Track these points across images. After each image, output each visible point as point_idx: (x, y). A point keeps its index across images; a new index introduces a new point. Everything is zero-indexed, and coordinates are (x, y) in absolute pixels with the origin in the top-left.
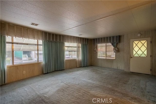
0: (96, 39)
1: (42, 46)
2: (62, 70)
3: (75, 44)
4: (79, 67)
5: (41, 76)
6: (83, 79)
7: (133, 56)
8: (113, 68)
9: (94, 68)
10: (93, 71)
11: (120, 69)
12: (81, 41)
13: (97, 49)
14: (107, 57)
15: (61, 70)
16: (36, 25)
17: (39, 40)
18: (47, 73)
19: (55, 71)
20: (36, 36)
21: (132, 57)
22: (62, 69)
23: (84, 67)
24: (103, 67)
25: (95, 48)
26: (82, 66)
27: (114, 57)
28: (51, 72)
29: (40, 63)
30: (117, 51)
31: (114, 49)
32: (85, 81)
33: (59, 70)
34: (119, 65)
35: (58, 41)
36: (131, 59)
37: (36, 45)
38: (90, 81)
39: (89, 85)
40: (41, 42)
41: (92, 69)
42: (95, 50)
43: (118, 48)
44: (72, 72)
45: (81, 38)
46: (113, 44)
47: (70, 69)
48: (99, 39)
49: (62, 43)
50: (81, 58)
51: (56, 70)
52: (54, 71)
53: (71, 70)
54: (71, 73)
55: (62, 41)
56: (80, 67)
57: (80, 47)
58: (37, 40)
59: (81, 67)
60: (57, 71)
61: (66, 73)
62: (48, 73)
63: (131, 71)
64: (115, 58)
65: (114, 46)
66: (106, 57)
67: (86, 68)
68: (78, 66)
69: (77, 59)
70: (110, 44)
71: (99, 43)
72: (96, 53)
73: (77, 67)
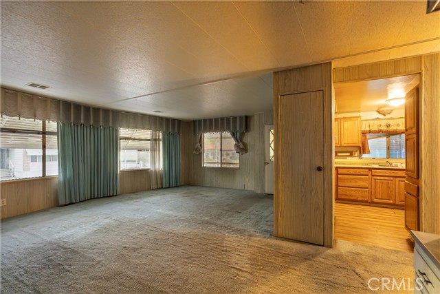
0: (200, 121)
1: (56, 137)
2: (110, 196)
3: (147, 134)
4: (157, 189)
5: (53, 211)
6: (158, 211)
7: (270, 160)
8: (234, 187)
9: (193, 189)
10: (185, 195)
11: (250, 189)
12: (161, 124)
13: (201, 146)
14: (224, 163)
15: (108, 197)
16: (43, 87)
17: (47, 122)
18: (68, 203)
19: (91, 199)
20: (39, 112)
21: (267, 163)
22: (111, 194)
23: (169, 187)
24: (214, 186)
25: (197, 143)
26: (164, 187)
27: (236, 164)
28: (80, 202)
29: (50, 178)
30: (242, 148)
31: (236, 145)
32: (160, 213)
33: (104, 197)
34: (247, 180)
35: (101, 123)
36: (267, 166)
37: (38, 133)
38: (171, 212)
39: (166, 218)
40: (52, 126)
41: (185, 191)
42: (196, 146)
43: (244, 144)
44: (137, 199)
45: (161, 118)
46: (233, 135)
47: (133, 193)
48: (205, 121)
49: (113, 129)
50: (161, 167)
51: (96, 196)
52: (88, 200)
53: (134, 196)
54: (132, 202)
55: (111, 125)
56: (160, 188)
57: (159, 140)
58: (41, 122)
59: (162, 188)
60: (98, 198)
61: (120, 202)
62: (71, 204)
63: (266, 192)
64: (238, 166)
65: (236, 139)
66: (222, 163)
67: (175, 190)
68: (154, 187)
69: (153, 169)
70: (228, 134)
71: (206, 131)
72: (200, 154)
73: (150, 189)
